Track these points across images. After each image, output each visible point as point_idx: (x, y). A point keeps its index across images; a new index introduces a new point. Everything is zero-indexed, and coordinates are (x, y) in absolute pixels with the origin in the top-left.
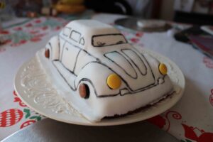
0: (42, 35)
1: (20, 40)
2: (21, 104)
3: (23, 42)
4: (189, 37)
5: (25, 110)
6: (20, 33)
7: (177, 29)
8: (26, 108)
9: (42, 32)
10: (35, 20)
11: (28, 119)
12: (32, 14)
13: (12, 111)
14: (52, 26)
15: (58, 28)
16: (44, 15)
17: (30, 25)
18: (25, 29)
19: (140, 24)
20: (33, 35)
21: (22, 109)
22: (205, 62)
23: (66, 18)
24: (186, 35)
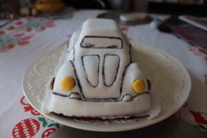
0: (29, 38)
1: (7, 45)
2: (33, 113)
3: (11, 46)
4: (173, 28)
5: (40, 119)
6: (4, 38)
7: (158, 20)
8: (40, 116)
9: (27, 34)
10: (16, 21)
11: (47, 128)
12: (12, 16)
13: (27, 122)
14: (36, 27)
15: (43, 29)
16: (24, 16)
17: (12, 28)
18: (7, 32)
19: (123, 18)
20: (18, 38)
21: (36, 118)
22: (191, 50)
23: (47, 18)
24: (168, 25)
